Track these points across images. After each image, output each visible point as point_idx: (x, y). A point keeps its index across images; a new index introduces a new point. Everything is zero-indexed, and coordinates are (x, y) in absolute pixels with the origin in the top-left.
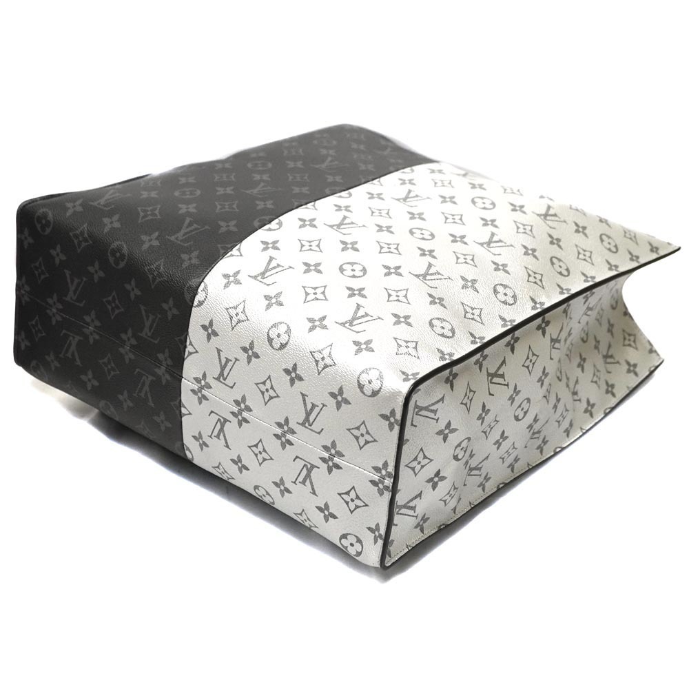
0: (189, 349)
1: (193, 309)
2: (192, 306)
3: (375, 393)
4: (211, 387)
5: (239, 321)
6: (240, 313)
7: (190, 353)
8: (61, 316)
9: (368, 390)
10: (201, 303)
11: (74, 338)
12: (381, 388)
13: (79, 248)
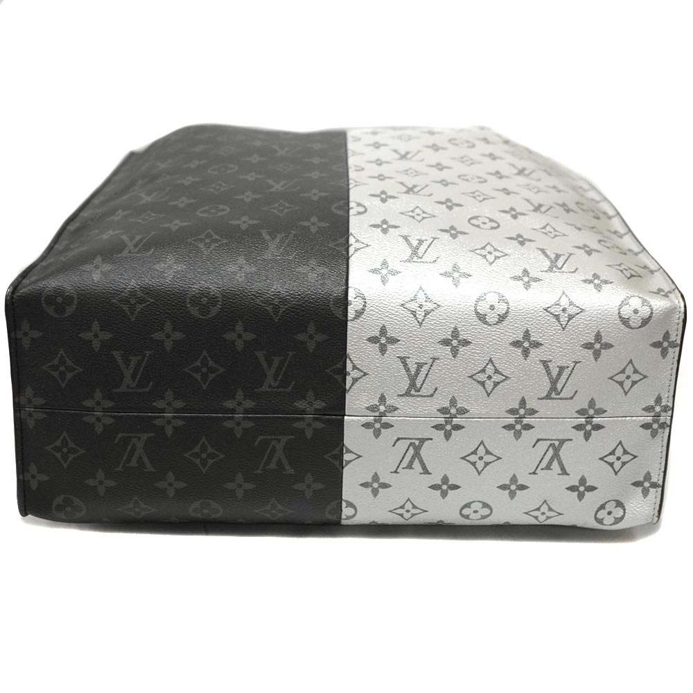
0: (352, 374)
1: (349, 324)
2: (347, 320)
3: (645, 322)
4: (396, 409)
5: (427, 313)
6: (424, 303)
7: (355, 380)
8: (110, 416)
9: (635, 321)
10: (359, 314)
11: (139, 439)
12: (652, 313)
13: (132, 314)
